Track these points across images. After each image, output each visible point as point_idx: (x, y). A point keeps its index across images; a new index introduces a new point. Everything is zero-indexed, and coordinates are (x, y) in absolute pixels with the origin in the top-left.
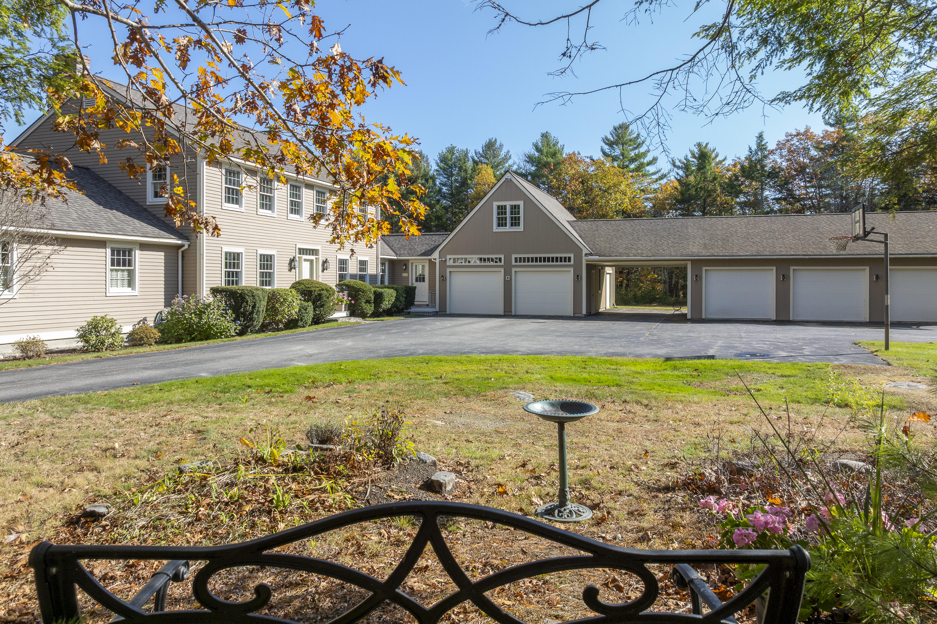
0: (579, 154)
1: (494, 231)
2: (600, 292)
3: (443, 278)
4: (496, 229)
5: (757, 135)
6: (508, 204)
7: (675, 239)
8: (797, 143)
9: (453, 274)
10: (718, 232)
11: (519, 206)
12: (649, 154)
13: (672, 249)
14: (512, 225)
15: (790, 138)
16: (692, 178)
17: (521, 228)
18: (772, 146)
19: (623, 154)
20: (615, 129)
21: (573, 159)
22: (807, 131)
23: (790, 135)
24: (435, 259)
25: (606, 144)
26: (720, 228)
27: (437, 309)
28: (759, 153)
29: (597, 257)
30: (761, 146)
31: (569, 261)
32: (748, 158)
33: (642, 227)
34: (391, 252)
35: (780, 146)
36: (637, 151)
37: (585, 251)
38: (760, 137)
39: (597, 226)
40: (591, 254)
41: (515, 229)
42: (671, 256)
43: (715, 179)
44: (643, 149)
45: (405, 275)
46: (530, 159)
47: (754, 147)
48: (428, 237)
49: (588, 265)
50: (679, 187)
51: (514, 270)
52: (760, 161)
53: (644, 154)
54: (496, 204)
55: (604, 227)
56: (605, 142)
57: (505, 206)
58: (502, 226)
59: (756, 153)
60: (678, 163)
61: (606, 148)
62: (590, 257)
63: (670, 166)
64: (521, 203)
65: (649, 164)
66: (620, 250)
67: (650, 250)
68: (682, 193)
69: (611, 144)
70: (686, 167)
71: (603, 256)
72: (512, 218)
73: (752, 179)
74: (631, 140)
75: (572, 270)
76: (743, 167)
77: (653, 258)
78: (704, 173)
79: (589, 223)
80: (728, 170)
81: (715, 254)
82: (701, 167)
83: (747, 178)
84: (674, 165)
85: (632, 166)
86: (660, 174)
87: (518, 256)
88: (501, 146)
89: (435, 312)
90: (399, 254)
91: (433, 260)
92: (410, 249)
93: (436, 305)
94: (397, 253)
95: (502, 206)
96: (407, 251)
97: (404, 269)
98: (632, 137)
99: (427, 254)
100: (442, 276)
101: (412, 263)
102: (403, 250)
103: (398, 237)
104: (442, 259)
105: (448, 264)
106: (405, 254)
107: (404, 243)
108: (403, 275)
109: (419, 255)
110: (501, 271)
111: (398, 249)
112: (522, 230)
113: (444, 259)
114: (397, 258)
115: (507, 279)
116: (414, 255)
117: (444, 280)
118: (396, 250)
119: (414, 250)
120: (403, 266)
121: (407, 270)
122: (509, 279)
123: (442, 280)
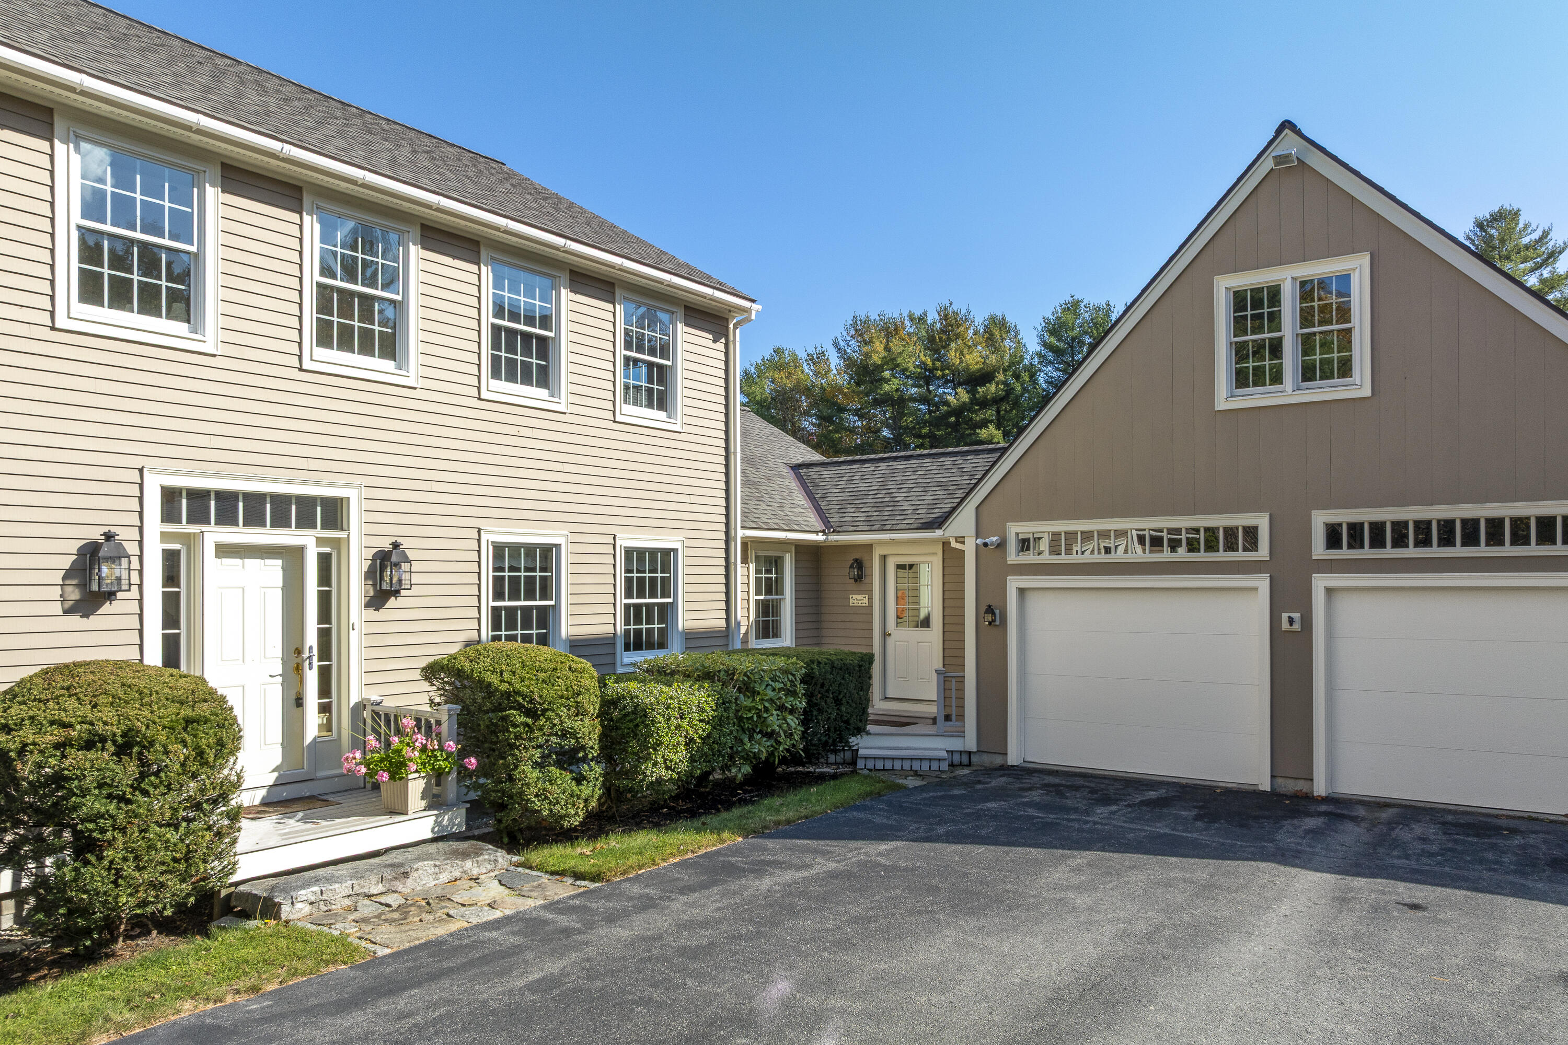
1: (1222, 403)
3: (992, 615)
4: (1224, 397)
6: (1289, 276)
9: (1032, 598)
11: (1344, 280)
14: (1308, 376)
17: (1358, 386)
24: (961, 540)
27: (970, 742)
34: (814, 520)
36: (1546, 273)
41: (1325, 391)
45: (858, 600)
48: (948, 461)
51: (1320, 582)
54: (1225, 285)
57: (1275, 290)
58: (1259, 382)
64: (1357, 265)
72: (1308, 340)
74: (1527, 247)
87: (1344, 516)
89: (961, 752)
90: (837, 524)
91: (954, 544)
92: (879, 507)
93: (964, 726)
94: (829, 522)
95: (1257, 291)
96: (866, 514)
97: (856, 581)
98: (1526, 240)
99: (939, 522)
100: (990, 610)
101: (884, 558)
102: (852, 510)
103: (849, 467)
104: (987, 540)
105: (1013, 556)
106: (857, 524)
107: (862, 486)
108: (851, 600)
109: (908, 527)
110: (1256, 589)
111: (839, 507)
112: (1367, 392)
113: (994, 539)
114: (825, 537)
115: (1285, 626)
116: (888, 527)
117: (997, 623)
118: (831, 511)
119: (890, 508)
120: (851, 567)
121: (867, 580)
122: (1297, 627)
123: (990, 623)
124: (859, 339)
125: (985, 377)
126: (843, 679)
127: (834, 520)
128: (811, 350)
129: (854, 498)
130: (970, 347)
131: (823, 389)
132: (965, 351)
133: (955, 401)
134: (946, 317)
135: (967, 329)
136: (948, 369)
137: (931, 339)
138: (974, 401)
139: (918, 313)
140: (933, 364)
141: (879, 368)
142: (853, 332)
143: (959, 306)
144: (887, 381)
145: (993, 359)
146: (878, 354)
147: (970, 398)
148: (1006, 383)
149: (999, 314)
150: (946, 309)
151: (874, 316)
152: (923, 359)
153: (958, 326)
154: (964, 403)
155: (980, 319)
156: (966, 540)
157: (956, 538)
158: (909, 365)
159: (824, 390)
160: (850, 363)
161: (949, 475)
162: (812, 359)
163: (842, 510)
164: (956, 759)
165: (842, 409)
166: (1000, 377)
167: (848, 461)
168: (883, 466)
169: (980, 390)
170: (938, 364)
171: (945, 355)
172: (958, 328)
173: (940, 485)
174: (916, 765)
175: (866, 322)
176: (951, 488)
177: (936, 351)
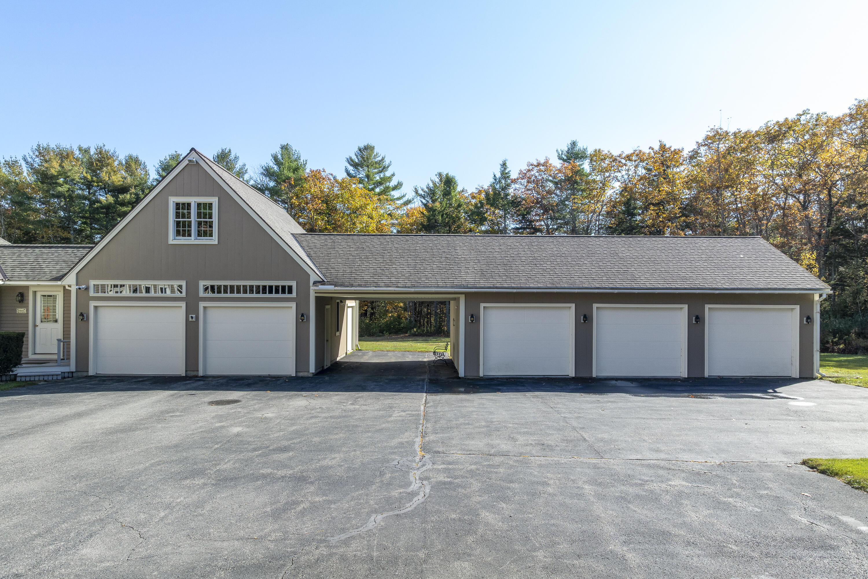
0: (324, 171)
1: (170, 242)
2: (338, 334)
3: (83, 317)
4: (172, 239)
5: (501, 163)
6: (193, 200)
7: (441, 262)
8: (537, 174)
9: (101, 310)
10: (495, 254)
11: (211, 205)
12: (394, 178)
13: (438, 277)
14: (199, 235)
15: (531, 167)
16: (437, 204)
17: (214, 240)
18: (514, 175)
19: (368, 176)
20: (360, 150)
21: (316, 176)
22: (547, 162)
23: (532, 165)
24: (70, 286)
25: (351, 165)
26: (497, 249)
27: (73, 368)
28: (503, 182)
29: (331, 288)
30: (505, 175)
31: (290, 291)
32: (492, 186)
33: (396, 246)
35: (523, 175)
36: (382, 175)
37: (313, 278)
38: (504, 165)
39: (334, 242)
40: (322, 283)
41: (204, 241)
42: (438, 287)
43: (459, 206)
44: (388, 174)
45: (21, 311)
46: (268, 173)
47: (498, 175)
48: (70, 250)
49: (317, 298)
50: (425, 212)
51: (202, 305)
52: (504, 189)
53: (390, 179)
54: (173, 200)
55: (343, 243)
56: (349, 163)
57: (189, 205)
58: (184, 235)
59: (500, 181)
60: (420, 192)
61: (351, 169)
62: (321, 287)
63: (414, 194)
64: (214, 200)
65: (395, 188)
66: (366, 278)
67: (408, 278)
68: (429, 219)
69: (355, 165)
70: (431, 193)
71: (341, 285)
72: (200, 224)
73: (497, 207)
74: (376, 163)
75: (294, 305)
76: (487, 194)
77: (413, 290)
78: (449, 200)
79: (323, 237)
80: (473, 197)
81: (498, 285)
82: (447, 194)
83: (492, 205)
84: (416, 192)
85: (377, 190)
86: (405, 199)
87: (209, 283)
88: (236, 158)
89: (68, 372)
90: (10, 277)
91: (67, 288)
92: (33, 269)
93: (70, 362)
94: (6, 275)
95: (184, 204)
96: (26, 273)
97: (20, 302)
98: (377, 160)
99: (60, 278)
100: (82, 314)
101: (35, 293)
102: (19, 270)
103: (19, 249)
104: (80, 287)
105: (92, 294)
106: (21, 277)
107: (25, 259)
108: (17, 311)
109: (46, 279)
110: (181, 307)
111: (12, 268)
112: (216, 243)
113: (84, 286)
114: (3, 282)
115: (190, 319)
116: (36, 279)
117: (85, 320)
118: (7, 270)
119: (39, 271)
120: (18, 296)
121: (26, 302)
122: (194, 320)
123: (82, 320)
124: (42, 158)
125: (124, 189)
126: (9, 342)
127: (9, 274)
128: (8, 159)
129: (20, 264)
130: (114, 172)
131: (15, 182)
132: (112, 174)
133: (105, 201)
134: (100, 153)
135: (114, 161)
136: (101, 183)
137: (91, 164)
138: (117, 202)
139: (85, 146)
140: (92, 178)
141: (57, 177)
142: (37, 153)
143: (110, 147)
144: (61, 185)
145: (129, 180)
146: (55, 168)
147: (114, 200)
148: (137, 194)
149: (134, 154)
150: (101, 148)
151: (53, 146)
152: (85, 175)
153: (108, 159)
154: (110, 203)
155: (122, 157)
156: (72, 286)
157: (68, 285)
158: (76, 177)
159: (17, 184)
160: (36, 171)
161: (70, 257)
162: (8, 164)
163: (13, 269)
164: (66, 375)
165: (30, 198)
166: (133, 190)
167: (18, 246)
168: (37, 250)
169: (120, 197)
170: (95, 179)
171: (99, 174)
172: (108, 160)
173: (64, 261)
174: (46, 378)
175: (47, 149)
176: (70, 263)
177: (94, 171)
